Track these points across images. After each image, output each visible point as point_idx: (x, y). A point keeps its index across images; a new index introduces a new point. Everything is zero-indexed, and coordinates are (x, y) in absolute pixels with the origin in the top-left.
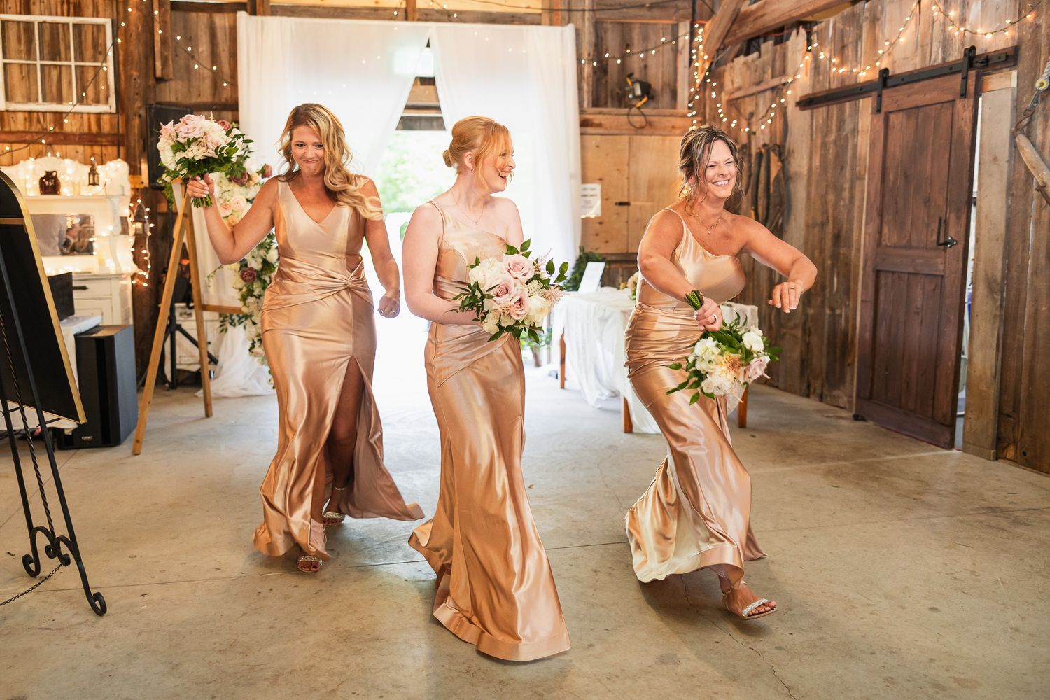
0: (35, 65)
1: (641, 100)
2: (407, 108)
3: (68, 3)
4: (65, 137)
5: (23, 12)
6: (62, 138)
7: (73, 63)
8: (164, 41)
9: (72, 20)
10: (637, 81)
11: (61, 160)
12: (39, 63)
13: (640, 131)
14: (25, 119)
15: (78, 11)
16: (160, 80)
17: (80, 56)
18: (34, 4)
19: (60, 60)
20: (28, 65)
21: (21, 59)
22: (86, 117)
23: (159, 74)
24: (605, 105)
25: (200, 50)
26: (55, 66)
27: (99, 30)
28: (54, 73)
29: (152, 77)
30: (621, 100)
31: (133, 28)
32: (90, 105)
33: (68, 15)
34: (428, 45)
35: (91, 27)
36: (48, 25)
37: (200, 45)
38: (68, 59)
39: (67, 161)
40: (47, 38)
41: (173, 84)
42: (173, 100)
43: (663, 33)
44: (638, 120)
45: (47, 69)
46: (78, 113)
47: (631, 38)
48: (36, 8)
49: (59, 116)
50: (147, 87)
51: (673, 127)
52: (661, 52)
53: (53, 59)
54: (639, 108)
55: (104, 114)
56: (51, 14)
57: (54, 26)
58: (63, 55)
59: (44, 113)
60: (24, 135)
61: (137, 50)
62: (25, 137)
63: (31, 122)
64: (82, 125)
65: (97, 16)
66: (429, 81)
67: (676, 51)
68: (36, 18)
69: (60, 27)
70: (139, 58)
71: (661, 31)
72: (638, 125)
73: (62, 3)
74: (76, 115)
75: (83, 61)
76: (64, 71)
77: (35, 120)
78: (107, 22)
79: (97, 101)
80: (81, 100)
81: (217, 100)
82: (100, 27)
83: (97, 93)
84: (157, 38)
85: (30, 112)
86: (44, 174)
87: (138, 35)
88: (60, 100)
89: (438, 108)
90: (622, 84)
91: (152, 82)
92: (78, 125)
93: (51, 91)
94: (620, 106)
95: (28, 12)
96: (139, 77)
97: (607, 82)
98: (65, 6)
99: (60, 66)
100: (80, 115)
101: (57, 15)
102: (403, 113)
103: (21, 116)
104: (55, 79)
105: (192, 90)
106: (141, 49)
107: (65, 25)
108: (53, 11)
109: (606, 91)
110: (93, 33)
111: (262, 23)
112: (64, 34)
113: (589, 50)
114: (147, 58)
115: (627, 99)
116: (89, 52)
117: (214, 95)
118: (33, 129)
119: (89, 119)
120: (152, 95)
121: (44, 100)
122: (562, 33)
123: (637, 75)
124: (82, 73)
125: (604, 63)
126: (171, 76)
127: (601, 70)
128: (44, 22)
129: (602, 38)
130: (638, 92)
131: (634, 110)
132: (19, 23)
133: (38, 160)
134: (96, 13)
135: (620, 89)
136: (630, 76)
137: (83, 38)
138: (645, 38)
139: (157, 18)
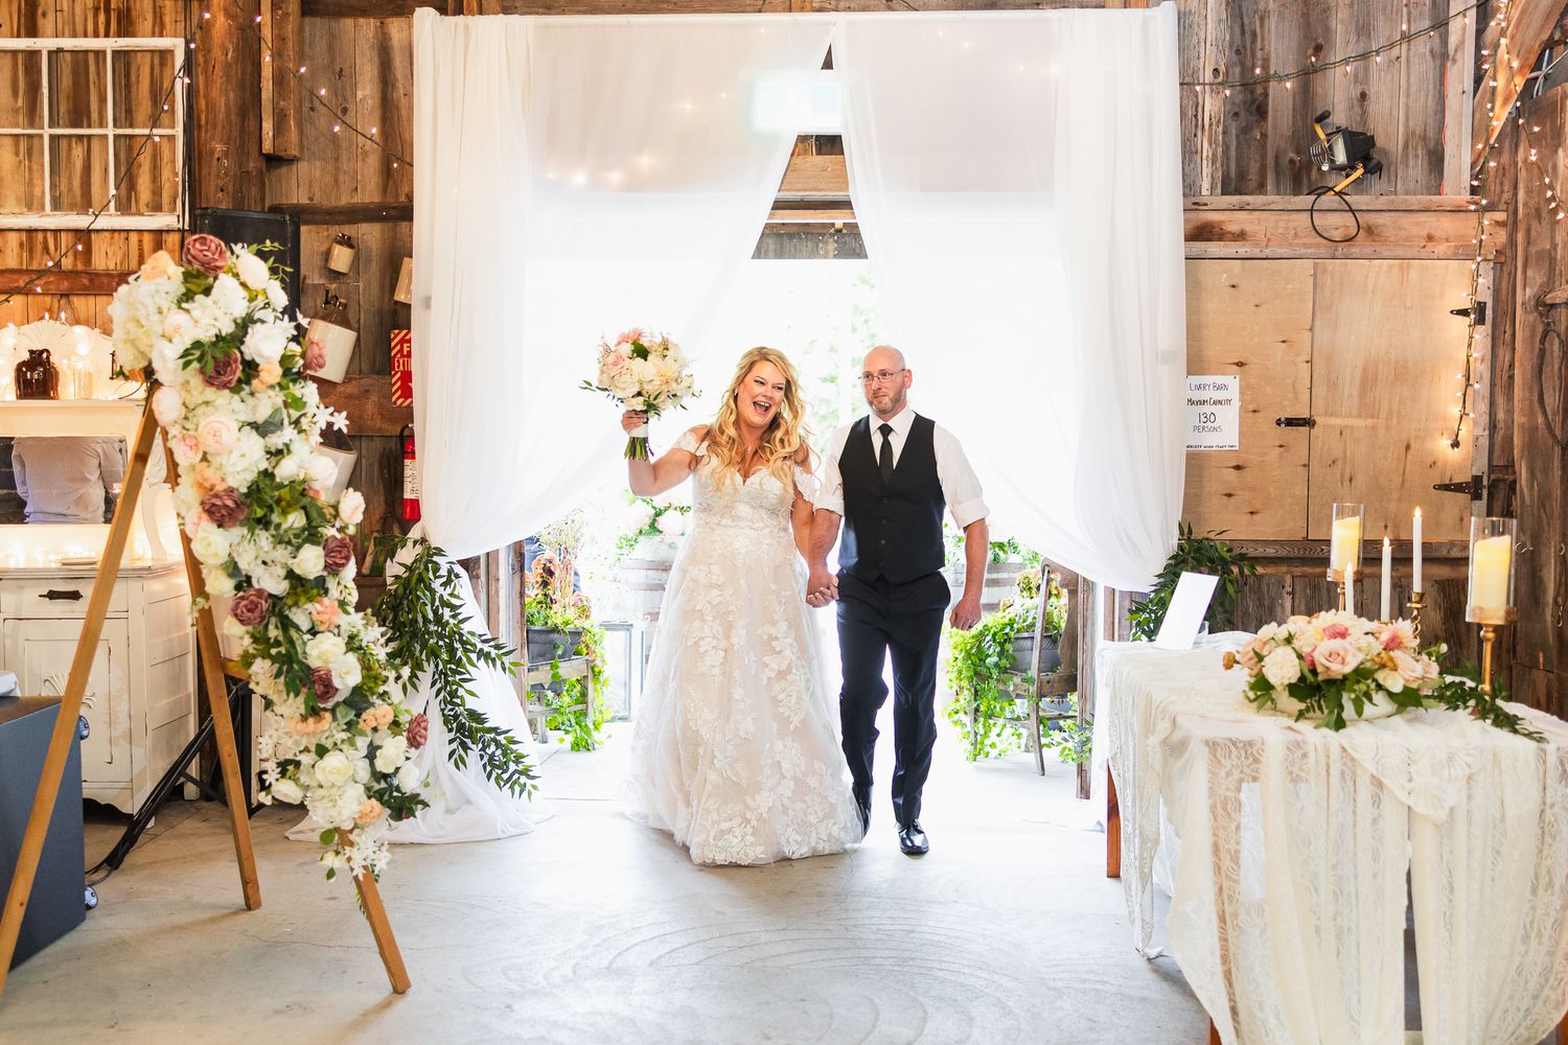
0: (41, 136)
1: (1347, 176)
2: (779, 205)
3: (107, 11)
4: (91, 280)
5: (23, 31)
6: (86, 282)
7: (110, 131)
8: (279, 80)
9: (110, 44)
10: (1339, 130)
11: (67, 327)
12: (47, 132)
13: (1341, 249)
14: (21, 245)
15: (126, 27)
16: (274, 161)
17: (126, 116)
18: (44, 15)
19: (89, 126)
20: (30, 136)
21: (16, 126)
22: (134, 238)
23: (267, 147)
24: (1261, 188)
25: (360, 95)
26: (80, 137)
27: (163, 64)
28: (78, 152)
29: (254, 153)
30: (1301, 176)
31: (217, 52)
32: (142, 215)
33: (107, 35)
34: (828, 64)
35: (148, 56)
36: (68, 57)
37: (359, 85)
38: (102, 124)
39: (80, 330)
40: (66, 81)
41: (303, 167)
42: (304, 200)
43: (1409, 14)
44: (1339, 223)
45: (64, 144)
46: (120, 231)
47: (1327, 30)
48: (47, 24)
49: (83, 235)
50: (243, 177)
51: (1430, 238)
52: (1403, 60)
53: (76, 124)
54: (1339, 194)
55: (168, 231)
56: (74, 35)
57: (80, 56)
58: (95, 116)
59: (56, 232)
60: (15, 277)
61: (221, 98)
62: (17, 281)
63: (31, 251)
64: (127, 255)
65: (161, 35)
66: (830, 144)
67: (1442, 57)
68: (44, 44)
69: (91, 59)
70: (228, 114)
71: (1405, 10)
72: (1337, 235)
73: (96, 10)
74: (116, 235)
75: (131, 126)
76: (95, 145)
77: (39, 247)
78: (176, 44)
79: (157, 207)
80: (124, 207)
81: (390, 200)
82: (165, 55)
83: (157, 192)
84: (267, 72)
85: (30, 231)
86: (26, 356)
87: (228, 66)
88: (85, 204)
89: (846, 205)
90: (1303, 138)
91: (253, 164)
92: (120, 255)
93: (70, 190)
94: (1296, 192)
95: (33, 32)
96: (226, 154)
97: (1264, 135)
98: (102, 18)
99: (89, 137)
100: (123, 235)
101: (85, 35)
102: (771, 216)
103: (13, 239)
104: (78, 164)
105: (341, 178)
106: (232, 95)
107: (99, 54)
108: (79, 29)
109: (1264, 157)
110: (152, 69)
111: (466, 27)
112: (98, 74)
113: (1217, 62)
114: (243, 114)
115: (1314, 174)
116: (144, 109)
117: (384, 190)
118: (34, 267)
119: (140, 241)
120: (254, 191)
121: (57, 205)
122: (1145, 21)
123: (1339, 118)
124: (130, 148)
125: (1259, 90)
126: (294, 151)
127: (1252, 106)
128: (60, 50)
129: (1254, 34)
130: (1341, 157)
131: (1328, 200)
132: (14, 53)
133: (25, 328)
134: (159, 30)
135: (1298, 152)
136: (1322, 118)
137: (133, 78)
138: (1364, 29)
139: (267, 33)
